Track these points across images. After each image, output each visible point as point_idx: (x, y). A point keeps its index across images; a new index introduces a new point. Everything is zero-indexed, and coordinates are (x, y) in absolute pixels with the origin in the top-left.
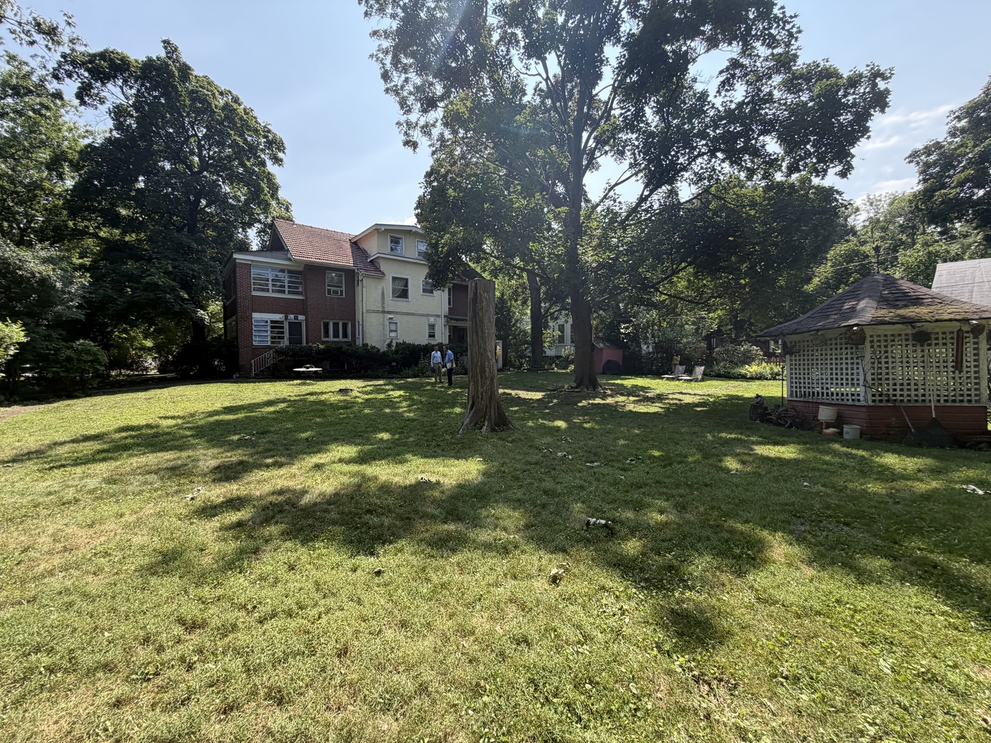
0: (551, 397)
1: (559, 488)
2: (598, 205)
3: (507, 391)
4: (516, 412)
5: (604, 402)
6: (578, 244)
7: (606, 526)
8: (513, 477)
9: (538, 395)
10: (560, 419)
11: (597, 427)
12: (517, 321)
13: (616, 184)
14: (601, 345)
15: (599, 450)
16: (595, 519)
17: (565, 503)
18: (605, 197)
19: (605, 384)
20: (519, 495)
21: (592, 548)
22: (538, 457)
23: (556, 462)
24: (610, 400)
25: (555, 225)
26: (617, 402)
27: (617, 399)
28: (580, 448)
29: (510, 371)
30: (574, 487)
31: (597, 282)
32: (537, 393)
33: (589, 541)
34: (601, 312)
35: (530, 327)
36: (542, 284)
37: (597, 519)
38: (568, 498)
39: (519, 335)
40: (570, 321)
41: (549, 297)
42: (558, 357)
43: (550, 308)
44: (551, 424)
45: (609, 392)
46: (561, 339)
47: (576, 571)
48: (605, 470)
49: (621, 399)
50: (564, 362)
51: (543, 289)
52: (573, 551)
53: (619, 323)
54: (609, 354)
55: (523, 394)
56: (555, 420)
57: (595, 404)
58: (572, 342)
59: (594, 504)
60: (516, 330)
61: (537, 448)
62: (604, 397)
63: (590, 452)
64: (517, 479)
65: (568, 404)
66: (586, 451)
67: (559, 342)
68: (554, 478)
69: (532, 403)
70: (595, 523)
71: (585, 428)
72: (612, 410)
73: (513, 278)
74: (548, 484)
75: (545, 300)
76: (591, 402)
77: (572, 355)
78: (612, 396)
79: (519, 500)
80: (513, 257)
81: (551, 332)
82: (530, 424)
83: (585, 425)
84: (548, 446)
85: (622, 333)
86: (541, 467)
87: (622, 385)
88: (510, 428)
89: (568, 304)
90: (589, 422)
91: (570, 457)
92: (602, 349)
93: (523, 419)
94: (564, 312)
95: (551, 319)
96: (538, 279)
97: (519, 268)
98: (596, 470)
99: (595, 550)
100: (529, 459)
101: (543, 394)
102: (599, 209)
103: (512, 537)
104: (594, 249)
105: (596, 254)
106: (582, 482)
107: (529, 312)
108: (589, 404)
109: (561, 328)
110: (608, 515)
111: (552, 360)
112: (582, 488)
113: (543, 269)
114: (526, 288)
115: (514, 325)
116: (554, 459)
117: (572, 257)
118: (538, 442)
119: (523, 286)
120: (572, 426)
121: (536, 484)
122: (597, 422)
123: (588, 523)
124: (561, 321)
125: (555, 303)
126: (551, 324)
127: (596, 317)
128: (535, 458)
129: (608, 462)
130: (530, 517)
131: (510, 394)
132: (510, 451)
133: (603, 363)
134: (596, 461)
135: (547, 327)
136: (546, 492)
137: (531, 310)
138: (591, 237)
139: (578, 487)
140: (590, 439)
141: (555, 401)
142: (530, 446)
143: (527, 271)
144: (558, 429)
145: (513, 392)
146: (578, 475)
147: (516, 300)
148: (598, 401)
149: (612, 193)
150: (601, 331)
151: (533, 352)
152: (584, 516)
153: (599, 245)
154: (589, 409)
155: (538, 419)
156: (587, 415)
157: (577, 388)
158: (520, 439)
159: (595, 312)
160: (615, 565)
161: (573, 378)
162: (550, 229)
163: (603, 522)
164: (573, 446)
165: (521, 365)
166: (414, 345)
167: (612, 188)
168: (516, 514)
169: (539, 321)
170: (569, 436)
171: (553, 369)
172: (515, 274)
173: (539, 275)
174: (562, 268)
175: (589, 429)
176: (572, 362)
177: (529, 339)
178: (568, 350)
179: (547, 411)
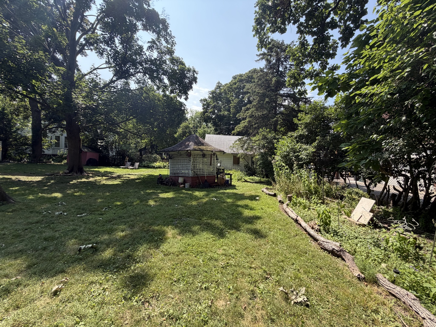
0: (48, 180)
1: (57, 235)
2: (86, 75)
3: (6, 176)
4: (16, 191)
5: (87, 180)
6: (73, 92)
7: (92, 247)
8: (14, 236)
9: (39, 178)
10: (57, 192)
11: (84, 194)
12: (18, 129)
13: (98, 68)
14: (86, 150)
15: (85, 206)
16: (85, 246)
17: (62, 242)
18: (91, 72)
19: (88, 171)
20: (21, 247)
21: (83, 263)
22: (38, 218)
23: (54, 219)
24: (91, 179)
25: (54, 76)
26: (96, 180)
27: (96, 179)
28: (72, 207)
29: (9, 162)
30: (69, 231)
31: (84, 115)
32: (37, 177)
33: (81, 259)
34: (86, 132)
35: (31, 134)
36: (42, 109)
37: (86, 245)
38: (65, 238)
39: (19, 138)
40: (65, 134)
41: (47, 118)
42: (54, 155)
43: (49, 125)
44: (49, 196)
45: (91, 175)
46: (57, 145)
47: (73, 281)
48: (90, 217)
49: (98, 178)
50: (61, 158)
51: (43, 113)
52: (69, 270)
53: (97, 139)
54: (90, 155)
55: (23, 178)
56: (52, 193)
57: (82, 182)
58: (66, 147)
59: (84, 237)
60: (17, 135)
61: (37, 212)
62: (88, 177)
63: (79, 209)
64: (19, 236)
65: (62, 183)
66: (77, 209)
67: (56, 146)
68: (53, 229)
69: (32, 184)
70: (85, 248)
71: (75, 196)
72: (93, 185)
73: (15, 100)
74: (48, 233)
75: (44, 120)
76: (79, 181)
77: (66, 154)
78: (92, 177)
79: (20, 251)
80: (16, 85)
82: (31, 197)
83: (76, 194)
84: (47, 210)
85: (99, 145)
86: (42, 224)
87: (99, 171)
88: (11, 202)
89: (64, 125)
90: (78, 192)
91: (65, 214)
92: (86, 152)
93: (23, 195)
94: (60, 129)
95: (50, 132)
96: (39, 105)
97: (22, 94)
98: (84, 218)
99: (85, 263)
100: (30, 221)
101: (43, 177)
102: (87, 77)
103: (13, 279)
104: (84, 97)
105: (85, 101)
106: (74, 227)
107: (30, 125)
108: (78, 182)
109: (58, 138)
110: (93, 241)
111: (50, 157)
112: (75, 230)
113: (45, 100)
114: (28, 109)
115: (15, 132)
116: (52, 217)
117: (68, 98)
118: (38, 208)
119: (25, 107)
120: (65, 196)
121: (37, 236)
122: (83, 192)
123: (80, 249)
124: (58, 133)
125: (52, 123)
126: (49, 135)
127: (83, 135)
128: (36, 219)
129: (91, 212)
130: (32, 259)
131: (11, 179)
132: (11, 218)
133: (87, 160)
134: (84, 213)
135: (46, 136)
136: (46, 239)
137: (32, 124)
138: (82, 90)
139: (72, 230)
140: (80, 201)
141: (52, 181)
142: (31, 212)
143: (30, 98)
144: (55, 198)
145: (14, 178)
146: (71, 223)
147: (18, 115)
148: (84, 180)
149: (95, 72)
150: (86, 142)
151: (33, 151)
152: (77, 246)
153: (87, 96)
154: (78, 185)
155: (38, 194)
156: (76, 188)
157: (69, 173)
158: (21, 209)
159: (82, 132)
160: (98, 267)
161: (67, 168)
162: (50, 77)
163: (90, 245)
164: (67, 207)
165: (22, 159)
167: (95, 69)
168: (18, 261)
169: (38, 132)
170: (64, 202)
171: (50, 162)
172: (18, 97)
173: (39, 103)
174: (60, 103)
175: (79, 196)
176: (65, 158)
177: (30, 142)
178: (62, 151)
179: (46, 188)
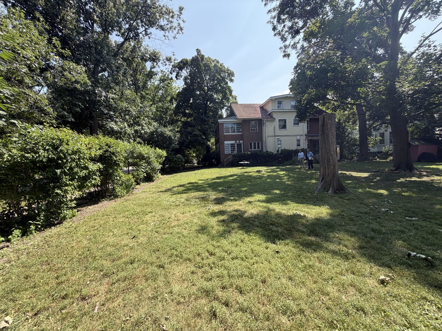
0: (374, 176)
1: (383, 230)
2: (413, 53)
3: (343, 172)
4: (350, 184)
5: (420, 180)
6: (396, 82)
7: (426, 259)
8: (349, 218)
9: (366, 175)
10: (382, 189)
11: (414, 195)
12: (349, 134)
13: (431, 35)
14: (417, 143)
15: (416, 210)
16: (415, 253)
17: (389, 239)
18: (420, 46)
19: (420, 168)
20: (354, 229)
21: (413, 271)
22: (366, 210)
23: (380, 214)
24: (425, 179)
25: (376, 75)
26: (432, 180)
27: (432, 178)
28: (399, 207)
29: (345, 161)
30: (396, 230)
31: (413, 103)
32: (365, 174)
33: (410, 265)
34: (416, 122)
35: (358, 136)
36: (367, 111)
37: (417, 254)
38: (391, 236)
39: (351, 141)
40: (390, 130)
41: (372, 118)
42: (379, 152)
43: (373, 124)
44: (375, 191)
45: (425, 173)
46: (382, 142)
47: (400, 282)
48: (424, 224)
49: (436, 178)
50: (386, 155)
51: (368, 113)
52: (397, 269)
53: (434, 128)
54: (422, 148)
55: (354, 174)
56: (378, 189)
57: (411, 181)
58: (391, 142)
59: (414, 243)
60: (348, 139)
61: (366, 205)
62: (420, 176)
63: (408, 211)
64: (352, 220)
65: (388, 180)
66: (405, 210)
67: (380, 143)
68: (380, 223)
69: (361, 179)
70: (415, 256)
71: (403, 195)
72: (429, 186)
73: (346, 110)
74: (375, 226)
75: (369, 120)
76: (408, 179)
77: (391, 151)
78: (427, 176)
79: (354, 232)
80: (346, 98)
81: (374, 137)
82: (360, 190)
83: (403, 194)
84: (374, 204)
85: (437, 134)
86: (370, 216)
87: (438, 169)
88: (346, 192)
89: (388, 120)
90: (407, 192)
91: (392, 212)
92: (417, 146)
93: (355, 188)
94: (384, 125)
95: (374, 130)
96: (364, 108)
97: (351, 104)
98: (414, 222)
99: (417, 273)
100: (361, 210)
101: (369, 174)
102: (414, 56)
103: (350, 251)
104: (410, 82)
105: (412, 85)
106: (402, 229)
107: (357, 128)
108: (406, 180)
109: (382, 135)
110: (426, 252)
111: (375, 154)
112: (402, 232)
113: (368, 103)
114: (355, 115)
115: (347, 136)
116: (379, 212)
117: (391, 91)
118: (366, 201)
119: (354, 114)
120: (391, 194)
121: (366, 225)
122: (414, 192)
123: (409, 255)
124: (382, 130)
125: (377, 121)
126: (374, 133)
127: (412, 126)
128: (364, 210)
129: (425, 218)
130: (362, 242)
131: (346, 174)
132: (347, 204)
133: (418, 155)
134: (414, 217)
135: (371, 135)
136: (373, 230)
137: (359, 127)
138: (407, 75)
139: (400, 231)
140: (409, 203)
141: (378, 178)
142: (361, 203)
143: (357, 105)
144: (381, 195)
145: (348, 173)
146: (399, 224)
147: (348, 122)
148: (414, 179)
149: (427, 42)
150: (416, 134)
151: (360, 150)
152: (405, 250)
153: (415, 79)
154: (406, 184)
155: (365, 188)
156: (404, 188)
157: (396, 170)
158: (353, 199)
159: (410, 122)
160: (436, 287)
161: (392, 165)
162: (373, 77)
163: (424, 256)
164: (394, 205)
165: (353, 158)
166: (289, 150)
167: (427, 38)
168: (353, 239)
169: (365, 133)
170: (390, 200)
171: (376, 159)
172: (348, 107)
173: (364, 106)
174: (383, 99)
175: (407, 196)
176: (391, 155)
177: (358, 143)
178: (388, 147)
179: (373, 184)
